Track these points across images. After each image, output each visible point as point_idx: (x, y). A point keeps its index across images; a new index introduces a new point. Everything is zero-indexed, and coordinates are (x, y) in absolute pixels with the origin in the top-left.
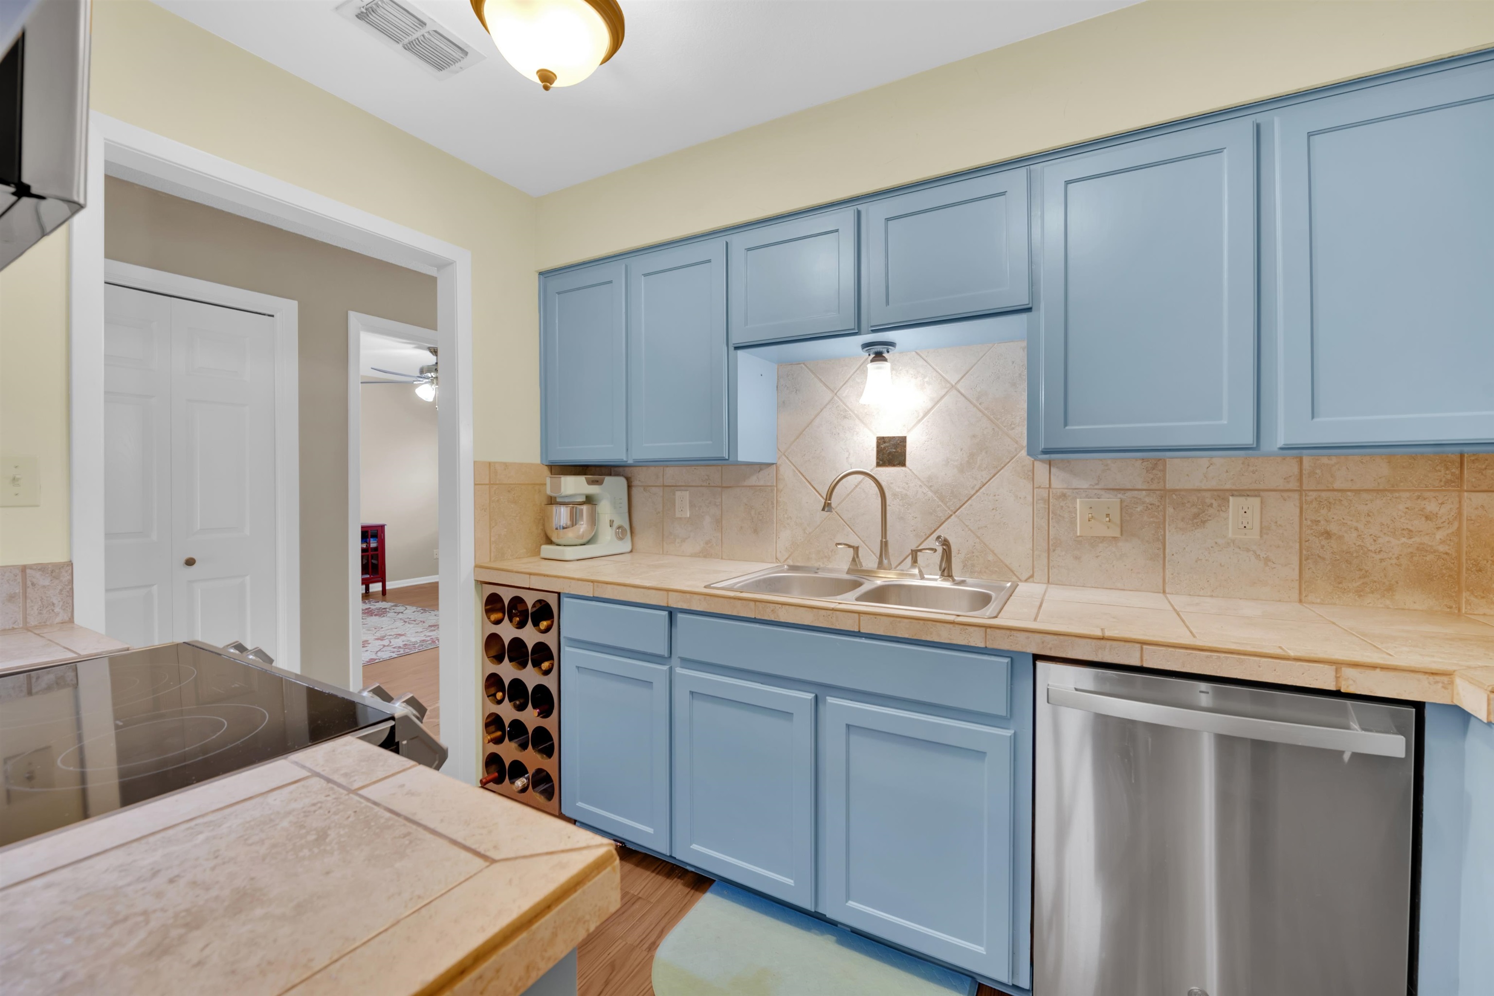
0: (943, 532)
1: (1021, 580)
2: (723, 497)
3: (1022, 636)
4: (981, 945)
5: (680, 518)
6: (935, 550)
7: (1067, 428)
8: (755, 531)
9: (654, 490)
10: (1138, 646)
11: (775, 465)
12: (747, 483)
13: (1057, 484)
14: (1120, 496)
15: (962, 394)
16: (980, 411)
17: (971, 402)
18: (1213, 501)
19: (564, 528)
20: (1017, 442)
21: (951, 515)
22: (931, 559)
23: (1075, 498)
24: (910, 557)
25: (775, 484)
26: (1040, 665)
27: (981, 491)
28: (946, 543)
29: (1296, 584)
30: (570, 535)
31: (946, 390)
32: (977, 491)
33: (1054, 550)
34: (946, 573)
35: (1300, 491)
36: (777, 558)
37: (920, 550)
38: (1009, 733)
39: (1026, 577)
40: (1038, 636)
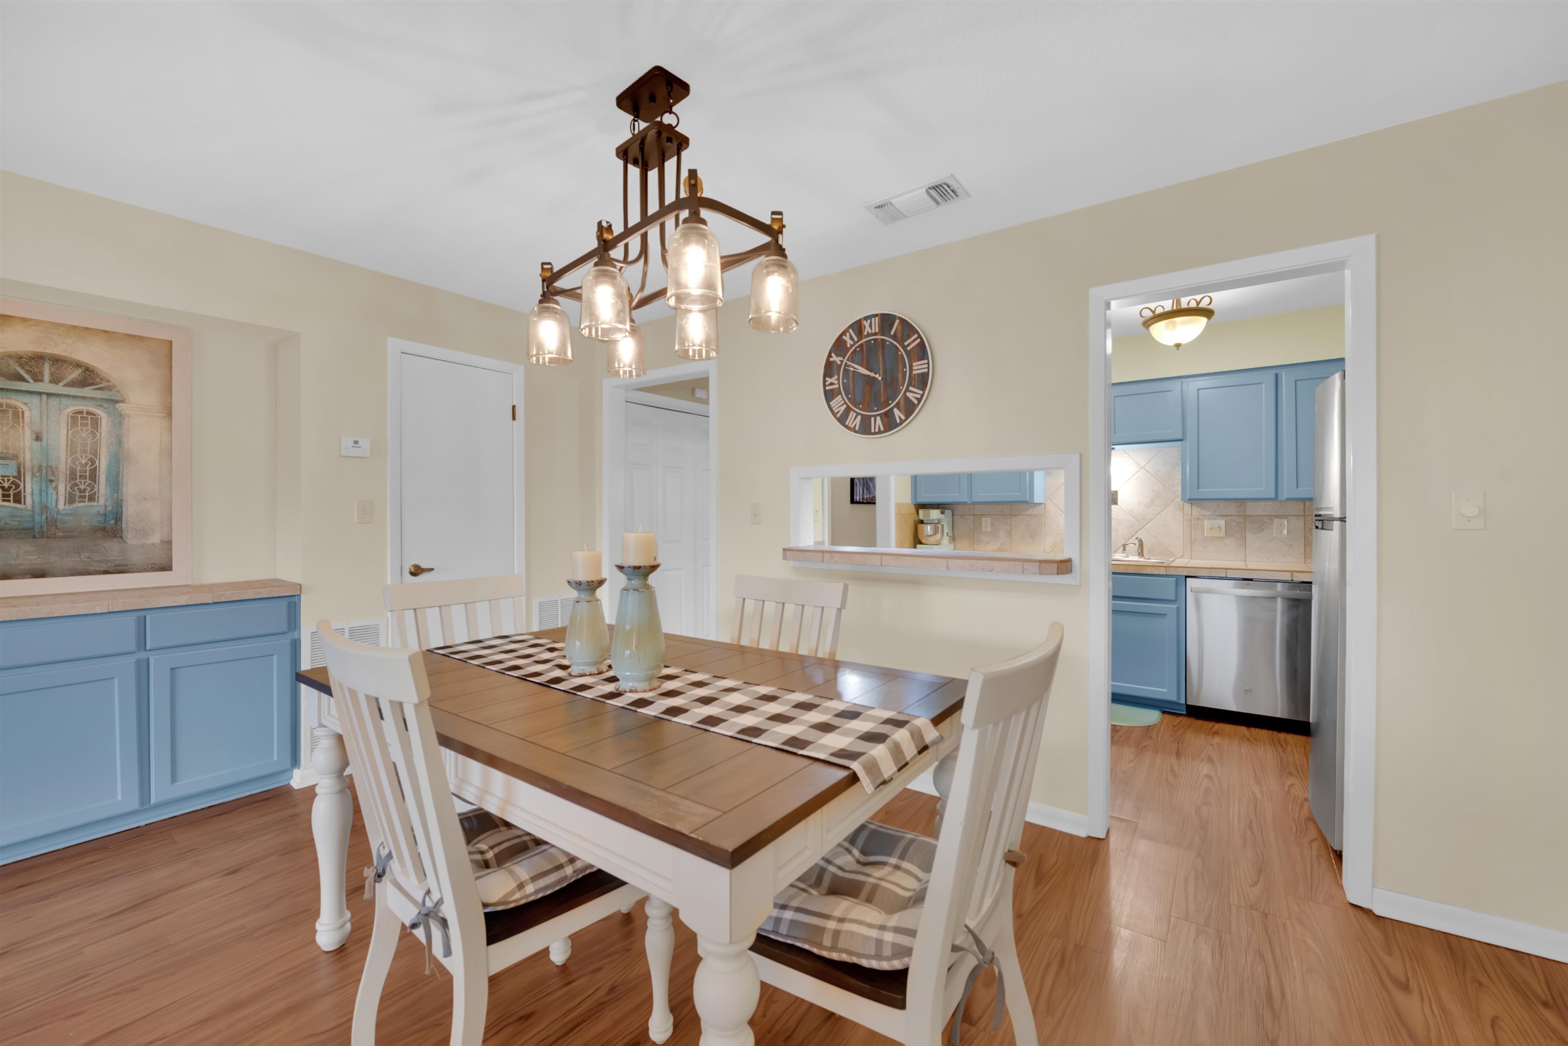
0: (1139, 535)
1: (1178, 558)
2: (1012, 520)
3: (1181, 569)
4: (1165, 688)
5: (985, 532)
6: (1135, 544)
7: (1199, 490)
8: (1032, 537)
9: (967, 517)
10: (1225, 570)
11: (1043, 505)
12: (1026, 513)
13: (1195, 513)
14: (1225, 518)
15: (1147, 471)
16: (1157, 479)
17: (1152, 475)
18: (1268, 521)
19: (930, 536)
20: (1175, 494)
21: (1141, 529)
22: (1133, 547)
23: (1204, 520)
24: (1122, 547)
25: (1043, 513)
26: (1188, 579)
27: (1158, 516)
28: (1141, 541)
29: (1303, 555)
30: (932, 540)
31: (1138, 469)
32: (1155, 517)
33: (1194, 543)
34: (1141, 554)
35: (1304, 516)
36: (1045, 551)
37: (1127, 544)
38: (1176, 606)
39: (1180, 556)
40: (1187, 569)
